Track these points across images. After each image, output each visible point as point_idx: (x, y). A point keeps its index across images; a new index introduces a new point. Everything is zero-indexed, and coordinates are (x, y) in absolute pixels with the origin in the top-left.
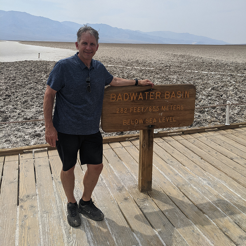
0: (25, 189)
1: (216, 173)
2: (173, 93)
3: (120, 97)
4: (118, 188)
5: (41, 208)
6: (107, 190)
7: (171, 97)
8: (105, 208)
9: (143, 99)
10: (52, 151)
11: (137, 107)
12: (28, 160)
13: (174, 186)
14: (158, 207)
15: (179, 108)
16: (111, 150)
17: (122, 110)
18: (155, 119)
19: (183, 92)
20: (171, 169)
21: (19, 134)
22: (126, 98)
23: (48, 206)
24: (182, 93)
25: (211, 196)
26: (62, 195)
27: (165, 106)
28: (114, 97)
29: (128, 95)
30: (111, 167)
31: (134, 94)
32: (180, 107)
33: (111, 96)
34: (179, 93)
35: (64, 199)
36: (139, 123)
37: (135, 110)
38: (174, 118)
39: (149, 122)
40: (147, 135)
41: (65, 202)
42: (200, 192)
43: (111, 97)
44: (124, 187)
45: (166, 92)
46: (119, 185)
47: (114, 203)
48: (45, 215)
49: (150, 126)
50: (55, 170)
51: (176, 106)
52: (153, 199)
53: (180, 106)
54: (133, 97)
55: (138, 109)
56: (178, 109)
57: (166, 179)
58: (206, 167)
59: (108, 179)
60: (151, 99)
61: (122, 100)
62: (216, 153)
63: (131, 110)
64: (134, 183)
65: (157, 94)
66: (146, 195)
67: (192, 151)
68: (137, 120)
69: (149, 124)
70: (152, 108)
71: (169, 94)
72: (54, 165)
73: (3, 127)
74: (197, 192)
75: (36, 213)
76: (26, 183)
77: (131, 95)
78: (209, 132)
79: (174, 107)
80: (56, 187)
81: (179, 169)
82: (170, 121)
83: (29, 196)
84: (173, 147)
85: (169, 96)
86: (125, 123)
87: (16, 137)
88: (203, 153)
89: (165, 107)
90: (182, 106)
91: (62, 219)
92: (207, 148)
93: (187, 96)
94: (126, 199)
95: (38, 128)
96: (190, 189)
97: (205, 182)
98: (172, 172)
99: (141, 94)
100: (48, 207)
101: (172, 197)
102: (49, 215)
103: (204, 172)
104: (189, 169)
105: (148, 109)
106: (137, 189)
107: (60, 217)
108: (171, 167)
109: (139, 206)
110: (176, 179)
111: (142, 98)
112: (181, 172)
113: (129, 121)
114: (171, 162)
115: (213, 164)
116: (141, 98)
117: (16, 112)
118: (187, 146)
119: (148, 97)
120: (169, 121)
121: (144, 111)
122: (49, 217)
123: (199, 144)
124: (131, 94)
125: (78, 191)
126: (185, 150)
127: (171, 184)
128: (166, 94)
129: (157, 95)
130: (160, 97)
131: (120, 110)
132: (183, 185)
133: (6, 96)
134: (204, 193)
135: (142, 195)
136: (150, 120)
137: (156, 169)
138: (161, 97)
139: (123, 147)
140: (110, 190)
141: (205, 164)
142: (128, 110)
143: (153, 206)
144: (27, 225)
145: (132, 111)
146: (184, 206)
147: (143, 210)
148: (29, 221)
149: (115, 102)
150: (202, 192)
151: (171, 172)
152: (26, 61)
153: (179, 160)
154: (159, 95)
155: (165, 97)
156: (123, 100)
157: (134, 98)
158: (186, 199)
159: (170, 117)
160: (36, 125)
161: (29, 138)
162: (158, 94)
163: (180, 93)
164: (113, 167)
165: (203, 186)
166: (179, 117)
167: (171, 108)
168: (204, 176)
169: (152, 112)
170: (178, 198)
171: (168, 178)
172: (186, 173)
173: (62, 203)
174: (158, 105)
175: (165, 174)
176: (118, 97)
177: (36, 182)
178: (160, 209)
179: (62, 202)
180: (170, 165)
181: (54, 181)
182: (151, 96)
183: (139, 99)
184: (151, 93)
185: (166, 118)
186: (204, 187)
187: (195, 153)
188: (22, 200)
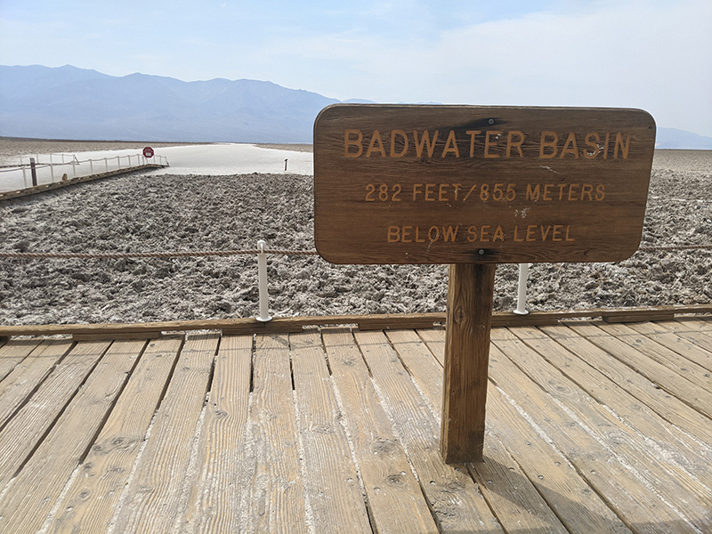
0: (121, 421)
1: (707, 431)
2: (572, 138)
3: (376, 142)
4: (380, 444)
5: (137, 477)
6: (345, 448)
7: (563, 155)
8: (323, 498)
9: (458, 156)
10: (231, 338)
11: (439, 185)
12: (163, 354)
13: (559, 457)
14: (495, 516)
15: (589, 193)
16: (388, 346)
17: (384, 188)
18: (499, 228)
19: (608, 136)
20: (557, 409)
21: (184, 303)
22: (398, 150)
23: (158, 473)
24: (602, 138)
25: (685, 498)
26: (211, 447)
27: (538, 186)
28: (358, 143)
29: (406, 137)
30: (376, 387)
31: (425, 136)
32: (594, 191)
33: (347, 137)
34: (591, 140)
35: (212, 459)
36: (441, 240)
37: (432, 192)
38: (568, 231)
39: (478, 239)
40: (471, 283)
41: (211, 467)
42: (646, 482)
43: (348, 143)
44: (399, 444)
45: (545, 133)
46: (385, 437)
47: (356, 485)
48: (139, 498)
49: (481, 252)
50: (219, 382)
51: (577, 185)
52: (483, 488)
53: (595, 188)
54: (425, 145)
55: (441, 192)
56: (586, 196)
57: (533, 434)
58: (671, 410)
59: (358, 417)
60: (487, 155)
61: (384, 155)
62: (706, 376)
63: (415, 192)
64: (430, 436)
65: (509, 138)
66: (460, 474)
67: (629, 366)
68: (434, 230)
69: (478, 247)
70: (492, 188)
71: (556, 141)
72: (222, 369)
73: (154, 286)
74: (635, 481)
75: (116, 487)
76: (130, 408)
77: (416, 137)
78: (684, 323)
79: (570, 192)
80: (205, 424)
81: (581, 409)
82: (554, 240)
83: (120, 441)
84: (569, 351)
85: (555, 147)
86: (395, 237)
87: (173, 308)
88: (663, 372)
89: (537, 189)
90: (601, 188)
91: (180, 516)
92: (677, 361)
93: (620, 152)
94: (394, 479)
95: (231, 293)
96: (614, 471)
97: (665, 454)
98: (559, 418)
99: (452, 135)
100: (158, 476)
101: (546, 489)
102: (151, 499)
103: (663, 424)
104: (613, 414)
105: (478, 191)
106: (436, 454)
107: (178, 506)
108: (558, 402)
109: (430, 505)
110: (568, 438)
111: (455, 150)
112: (587, 420)
113: (407, 230)
114: (559, 388)
115: (696, 404)
116: (451, 150)
117: (194, 260)
118: (615, 353)
119: (479, 150)
120: (549, 237)
121: (460, 198)
122: (146, 504)
123: (654, 348)
124: (415, 133)
125: (260, 439)
126: (605, 361)
127: (551, 449)
128: (542, 140)
129: (510, 145)
130: (520, 152)
131: (377, 192)
132: (589, 456)
133: (186, 230)
134: (661, 488)
135: (450, 472)
136: (482, 233)
137: (509, 403)
138: (523, 152)
139: (422, 340)
140: (352, 448)
141: (667, 401)
142: (406, 192)
143: (477, 510)
144: (77, 519)
145: (421, 197)
146: (587, 521)
147: (440, 517)
148: (88, 509)
149: (360, 159)
150: (654, 484)
151: (554, 416)
152: (256, 173)
153: (583, 386)
154: (518, 145)
155: (541, 153)
156: (388, 154)
157: (425, 149)
158: (593, 501)
159: (555, 227)
160: (228, 287)
161: (203, 314)
162: (515, 139)
163: (598, 138)
164: (382, 387)
165: (657, 465)
166: (586, 228)
167: (561, 194)
168: (663, 435)
169: (490, 202)
170: (566, 495)
171: (541, 432)
172: (602, 423)
173: (202, 469)
174: (511, 182)
175: (535, 420)
176: (371, 144)
177: (158, 407)
178: (499, 522)
179: (202, 465)
180: (554, 396)
181: (207, 409)
182: (487, 144)
183: (443, 156)
184: (491, 137)
185: (539, 226)
186: (661, 469)
187: (638, 372)
188: (99, 448)
